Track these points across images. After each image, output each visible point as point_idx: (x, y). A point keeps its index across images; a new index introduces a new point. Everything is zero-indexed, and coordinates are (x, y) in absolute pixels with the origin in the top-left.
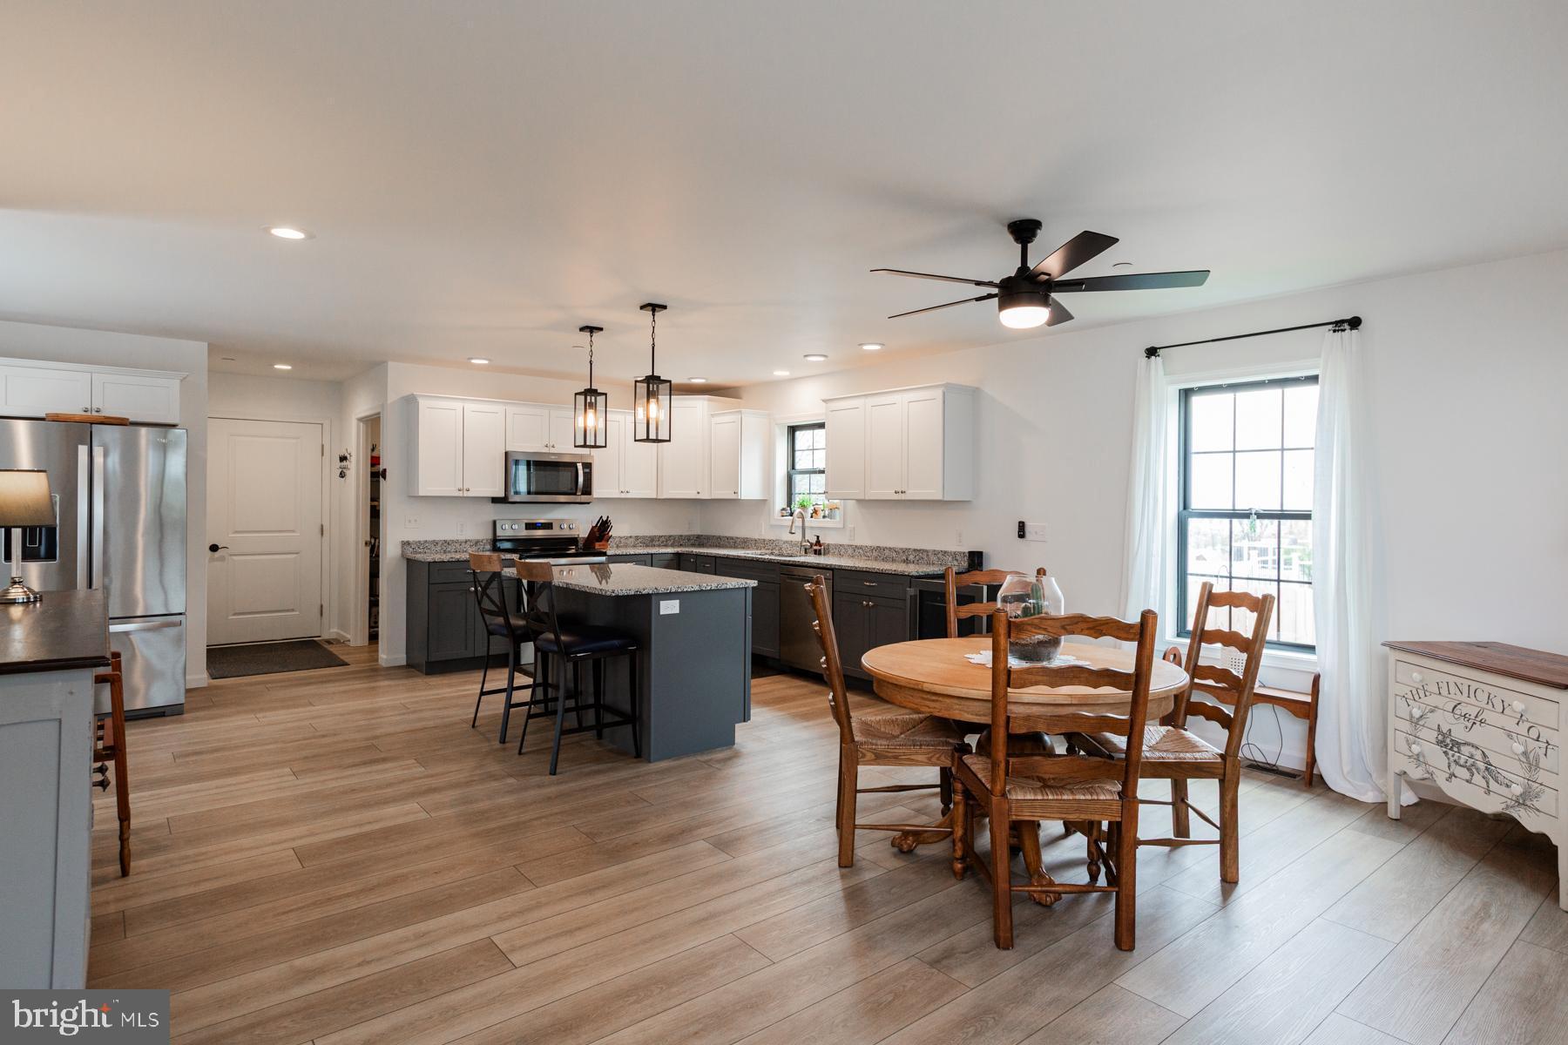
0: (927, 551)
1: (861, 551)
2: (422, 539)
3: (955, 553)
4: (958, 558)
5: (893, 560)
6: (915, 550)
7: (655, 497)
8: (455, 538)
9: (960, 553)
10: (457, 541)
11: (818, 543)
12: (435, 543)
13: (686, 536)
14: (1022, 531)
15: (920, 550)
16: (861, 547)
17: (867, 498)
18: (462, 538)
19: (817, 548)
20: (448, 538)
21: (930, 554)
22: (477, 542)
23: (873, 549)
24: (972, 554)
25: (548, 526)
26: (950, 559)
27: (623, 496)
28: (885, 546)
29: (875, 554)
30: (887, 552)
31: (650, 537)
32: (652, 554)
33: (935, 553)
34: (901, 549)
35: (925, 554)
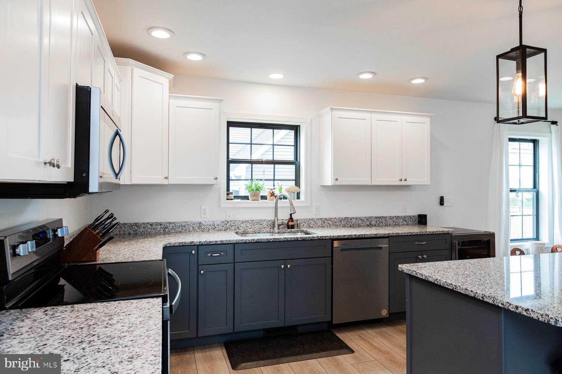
0: (385, 217)
1: (330, 222)
3: (404, 217)
4: (406, 219)
5: (359, 226)
6: (376, 218)
9: (408, 216)
11: (291, 219)
14: (442, 201)
15: (380, 217)
16: (330, 219)
17: (373, 184)
19: (290, 223)
21: (387, 219)
23: (341, 220)
24: (420, 216)
26: (401, 221)
28: (351, 216)
29: (343, 223)
30: (354, 221)
33: (391, 218)
34: (366, 218)
35: (384, 219)
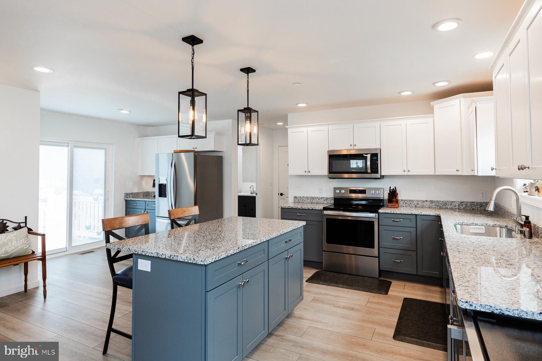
2: (302, 196)
7: (433, 173)
8: (316, 196)
10: (317, 198)
11: (527, 223)
12: (308, 198)
13: (478, 203)
18: (320, 196)
20: (313, 196)
22: (327, 199)
25: (363, 192)
27: (406, 173)
31: (443, 202)
32: (416, 215)
